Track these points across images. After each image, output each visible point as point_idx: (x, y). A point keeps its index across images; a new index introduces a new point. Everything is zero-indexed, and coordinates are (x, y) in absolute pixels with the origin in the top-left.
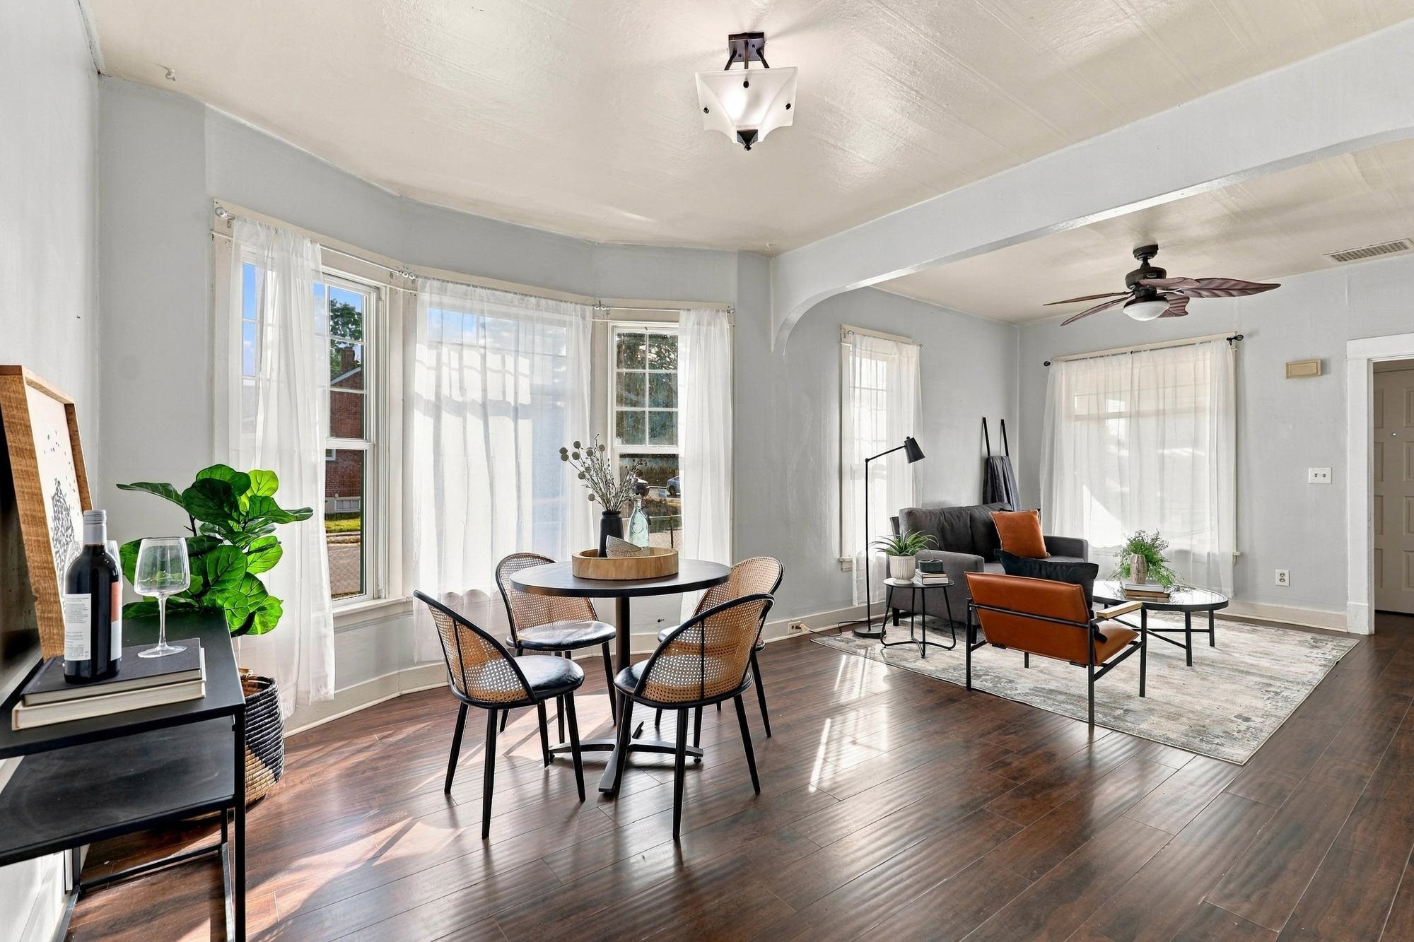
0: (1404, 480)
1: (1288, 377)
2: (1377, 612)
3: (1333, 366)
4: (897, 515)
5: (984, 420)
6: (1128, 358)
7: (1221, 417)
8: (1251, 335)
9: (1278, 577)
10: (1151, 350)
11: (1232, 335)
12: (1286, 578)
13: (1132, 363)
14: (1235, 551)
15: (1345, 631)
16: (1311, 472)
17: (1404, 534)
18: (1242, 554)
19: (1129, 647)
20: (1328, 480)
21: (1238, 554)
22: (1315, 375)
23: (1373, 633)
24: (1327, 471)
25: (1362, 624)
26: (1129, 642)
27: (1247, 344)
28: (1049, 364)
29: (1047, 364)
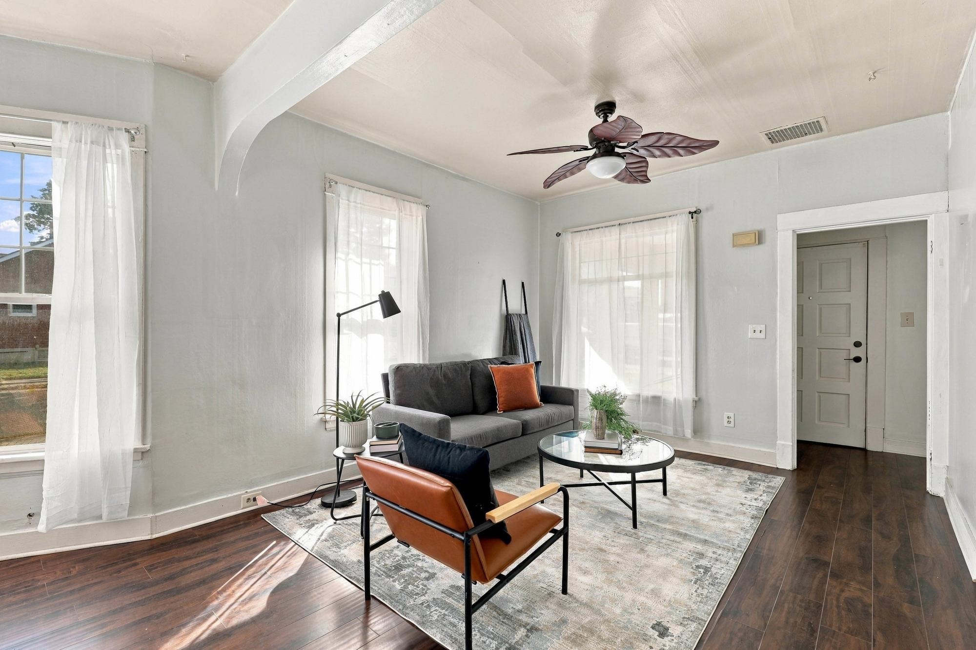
0: (817, 335)
1: (734, 246)
2: (799, 442)
3: (768, 237)
4: (387, 371)
5: (504, 282)
6: (616, 230)
7: (684, 281)
8: (707, 209)
9: (726, 420)
10: (633, 223)
11: (693, 210)
12: (732, 420)
13: (620, 234)
14: (695, 397)
15: (775, 467)
16: (751, 328)
17: (817, 378)
18: (700, 399)
19: (549, 535)
20: (762, 336)
21: (696, 399)
22: (754, 244)
23: (796, 467)
24: (762, 327)
25: (788, 460)
26: (550, 529)
27: (705, 218)
28: (560, 234)
29: (558, 235)
